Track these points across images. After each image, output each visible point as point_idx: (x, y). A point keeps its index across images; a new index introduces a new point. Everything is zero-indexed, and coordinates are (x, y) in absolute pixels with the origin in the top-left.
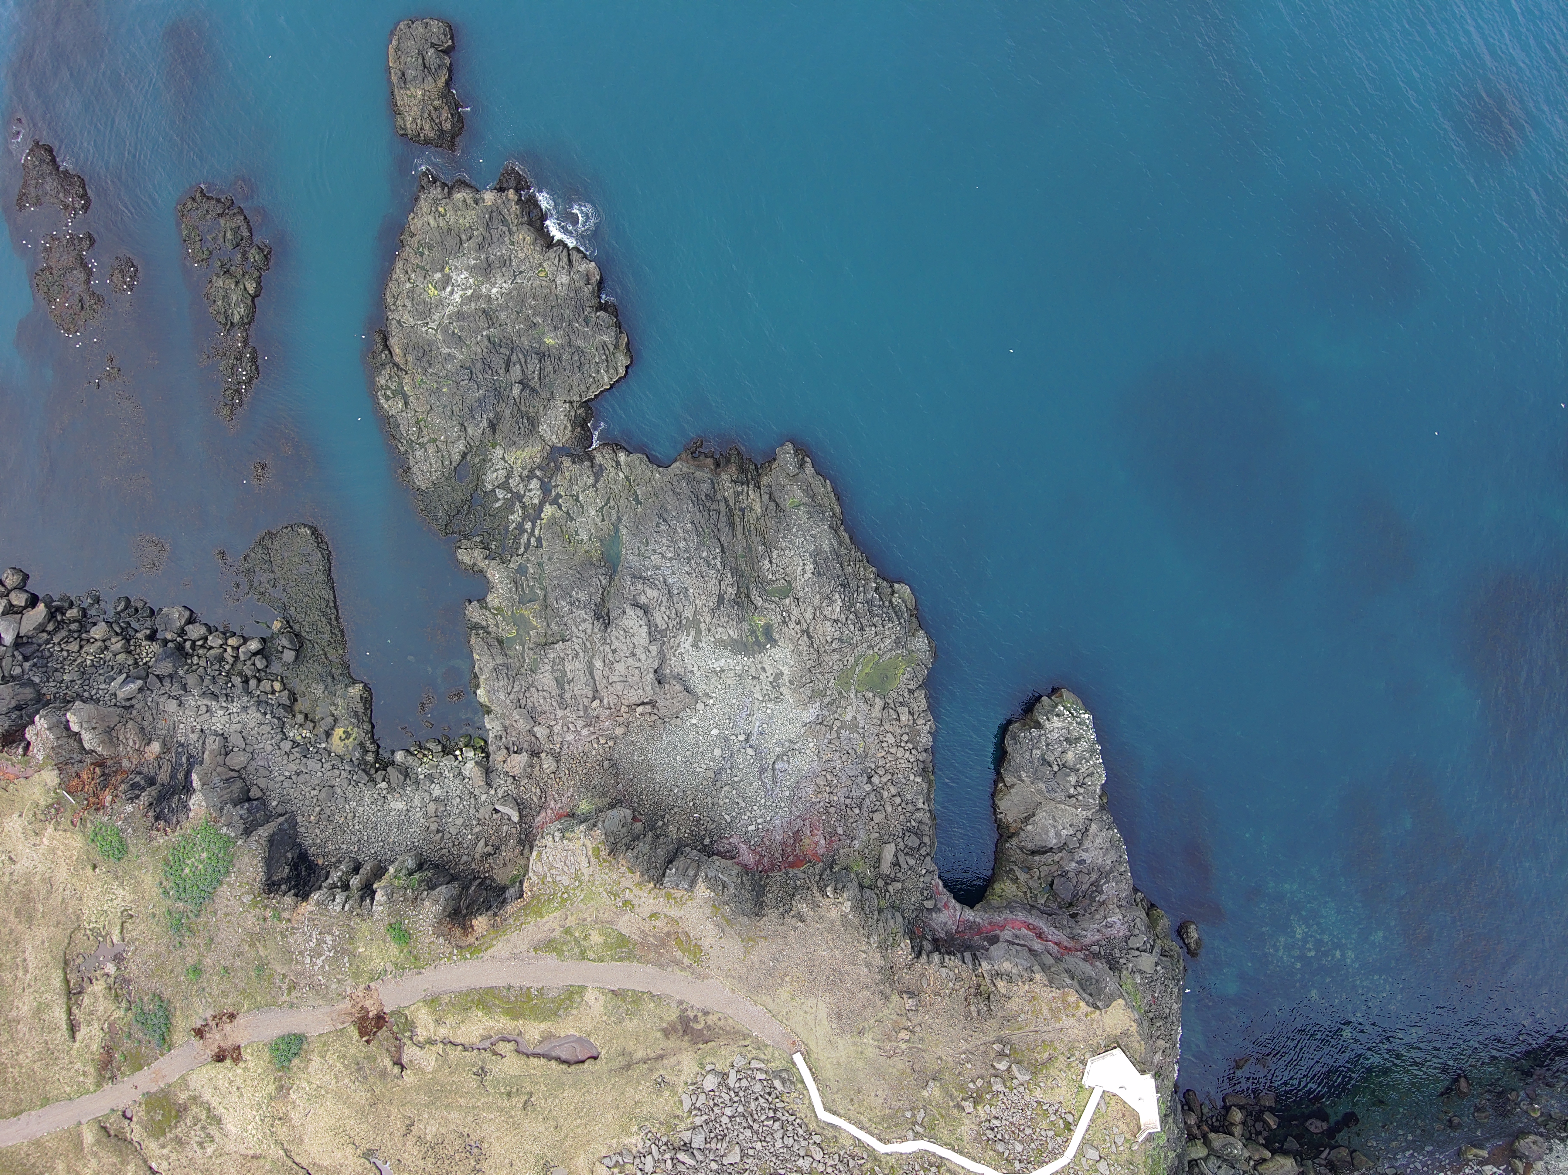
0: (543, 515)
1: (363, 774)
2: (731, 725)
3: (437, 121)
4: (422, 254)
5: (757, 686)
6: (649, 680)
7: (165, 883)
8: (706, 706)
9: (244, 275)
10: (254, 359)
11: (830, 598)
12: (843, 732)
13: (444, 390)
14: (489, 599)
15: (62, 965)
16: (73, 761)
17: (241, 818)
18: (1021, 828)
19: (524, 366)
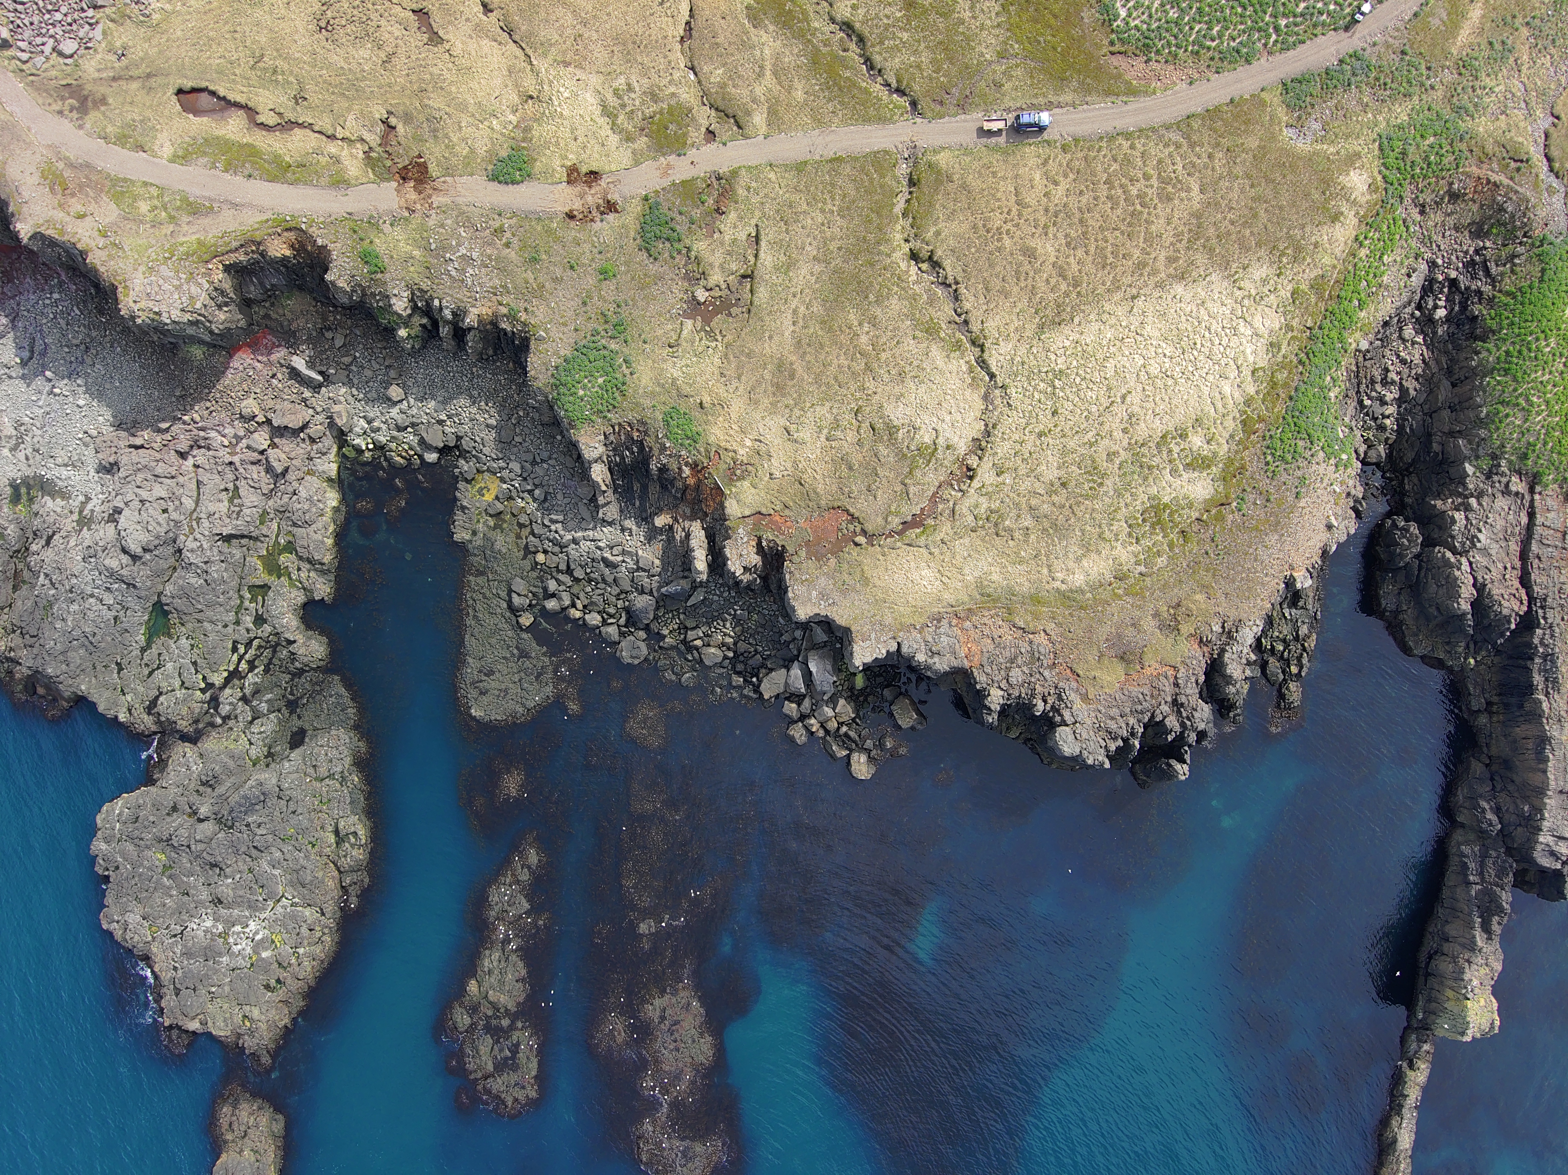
0: (225, 674)
4: (278, 981)
5: (36, 441)
14: (302, 598)
15: (753, 310)
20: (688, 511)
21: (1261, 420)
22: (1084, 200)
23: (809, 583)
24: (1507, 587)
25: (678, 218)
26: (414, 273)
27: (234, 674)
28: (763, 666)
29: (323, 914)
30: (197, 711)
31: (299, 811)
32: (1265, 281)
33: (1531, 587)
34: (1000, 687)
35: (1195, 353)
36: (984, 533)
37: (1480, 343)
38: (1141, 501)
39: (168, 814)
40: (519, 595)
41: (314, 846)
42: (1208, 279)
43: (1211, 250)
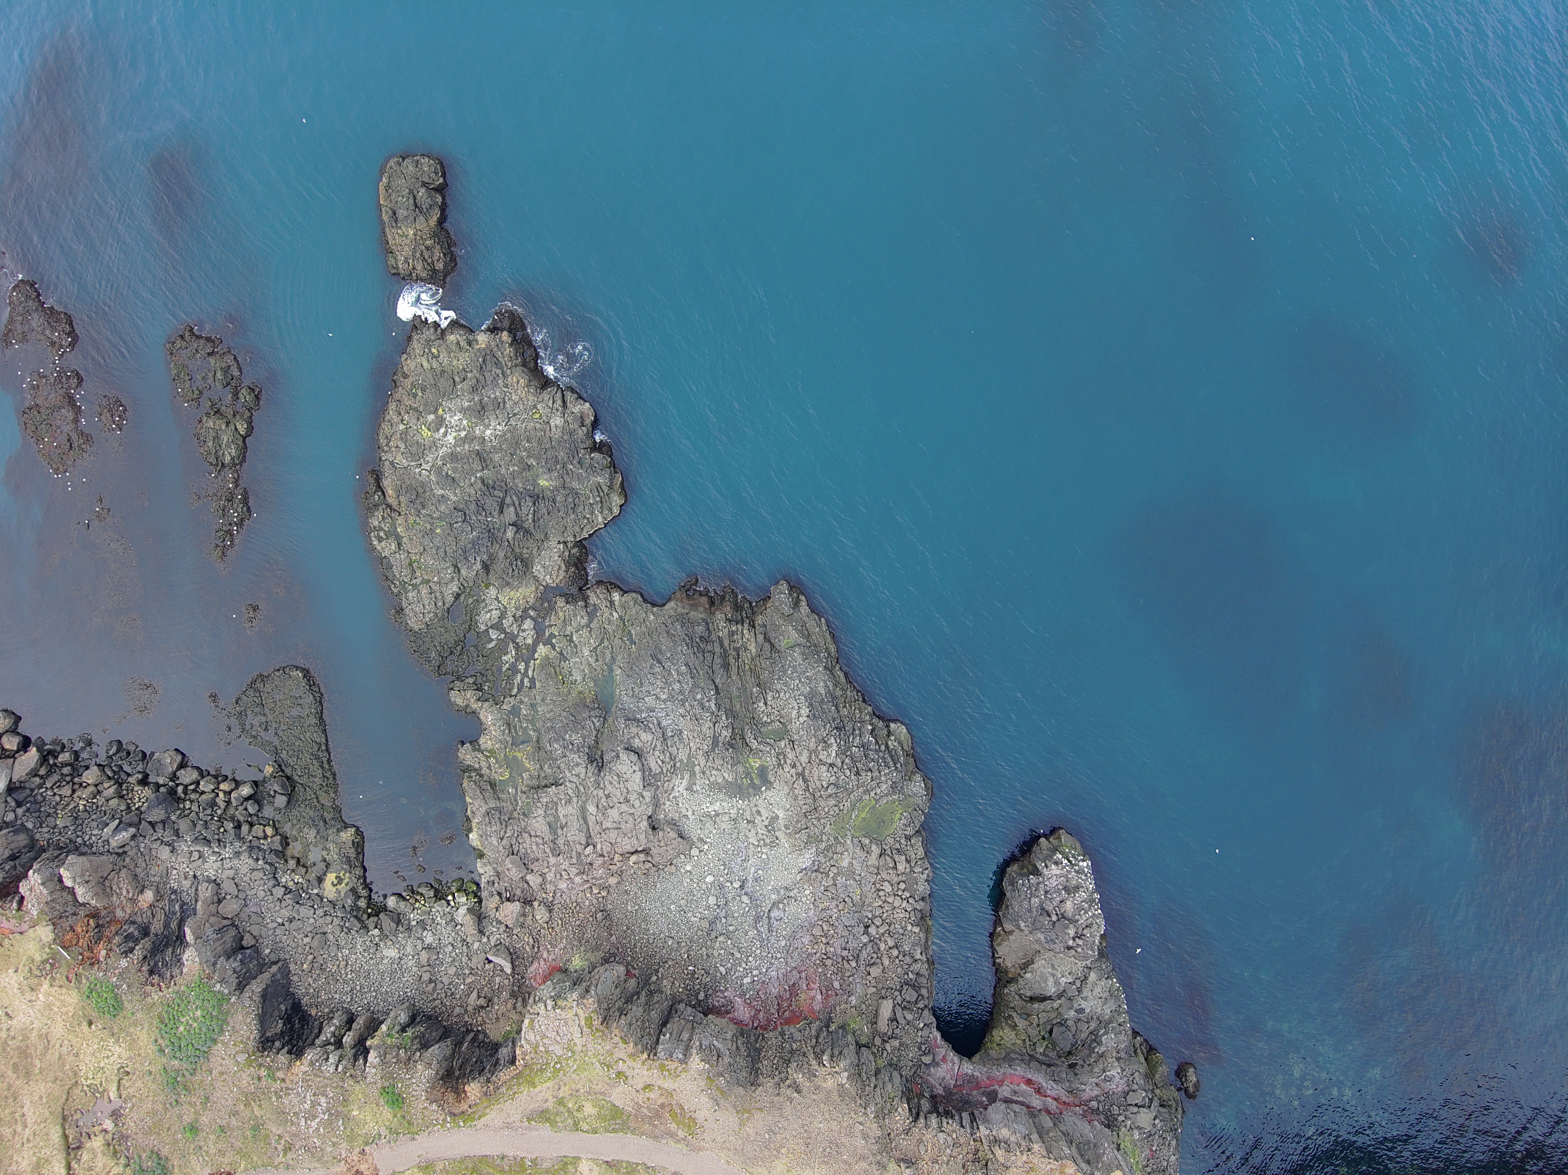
0: (536, 656)
1: (356, 922)
2: (726, 871)
3: (429, 261)
4: (415, 396)
5: (752, 830)
6: (643, 828)
7: (160, 1041)
8: (700, 851)
9: (234, 415)
10: (245, 501)
11: (825, 742)
12: (839, 878)
13: (438, 531)
14: (482, 741)
15: (60, 1120)
16: (67, 914)
17: (235, 972)
18: (1019, 974)
19: (518, 508)
26: (359, 1092)
30: (552, 617)
31: (434, 550)
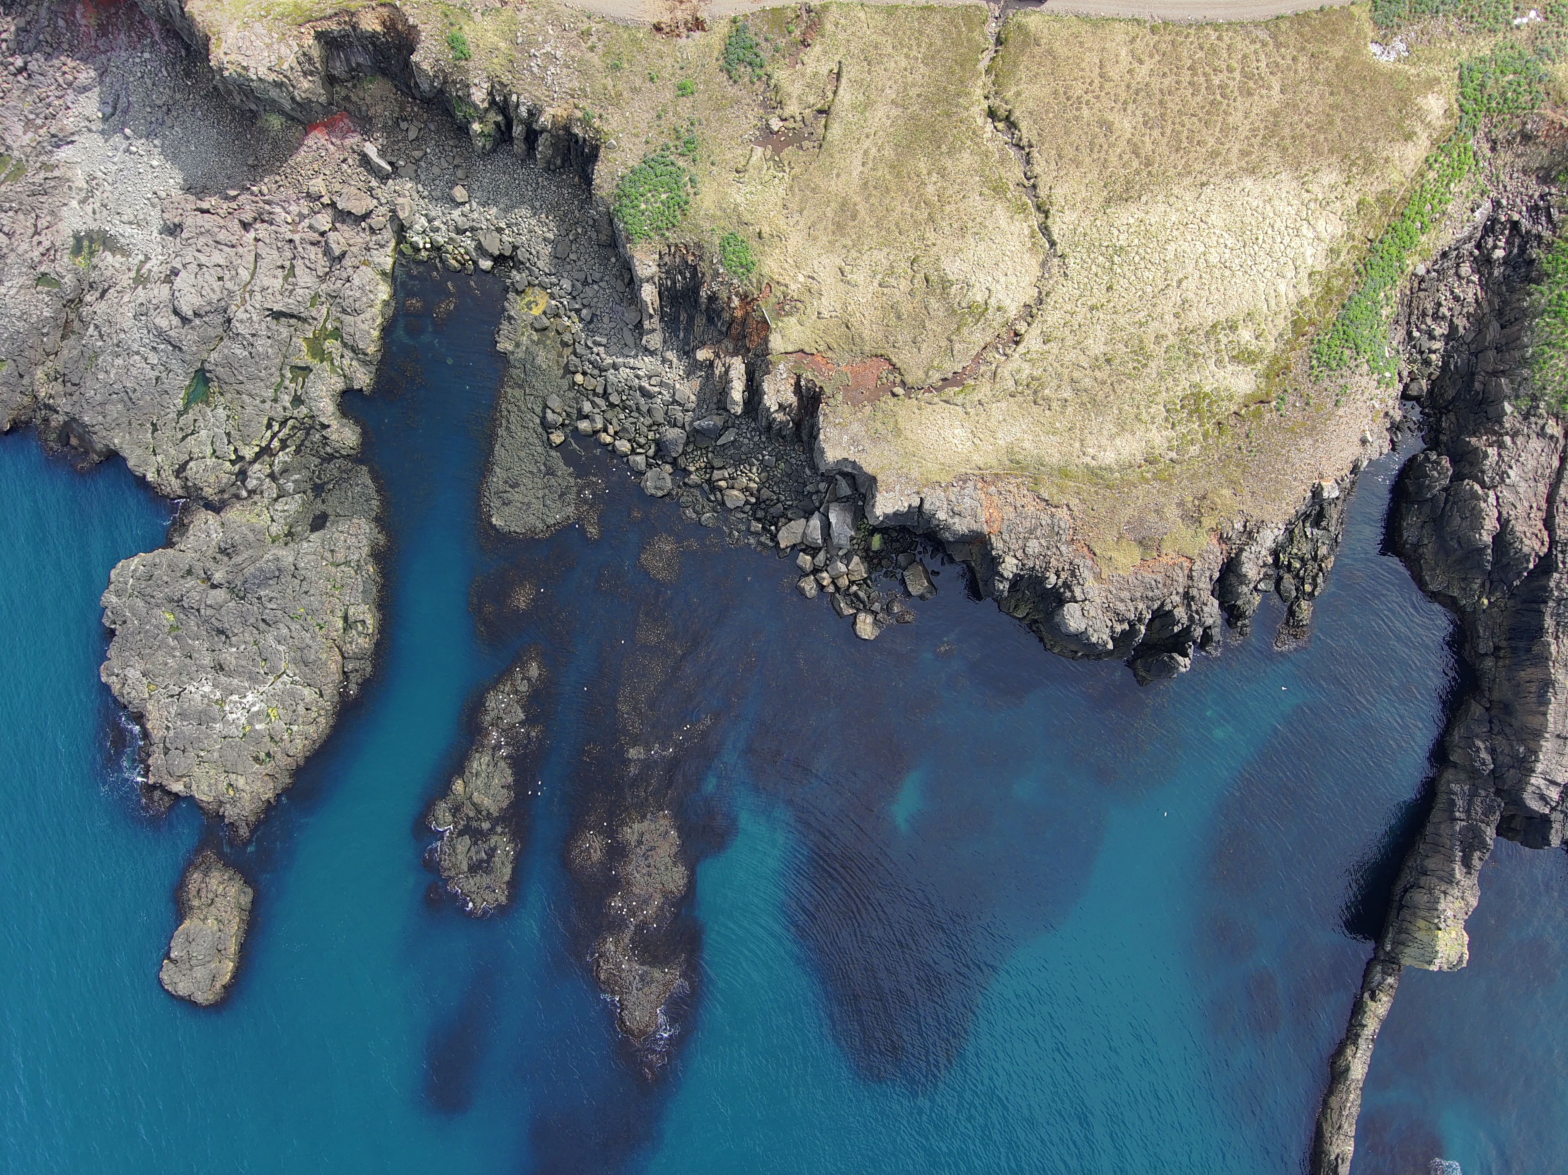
0: (257, 449)
1: (523, 257)
4: (268, 755)
5: (105, 196)
14: (341, 385)
15: (825, 146)
20: (731, 347)
21: (1312, 323)
22: (1166, 82)
23: (843, 427)
24: (1531, 526)
25: (763, 44)
26: (497, 65)
27: (265, 451)
28: (784, 515)
29: (321, 696)
30: (224, 481)
31: (312, 592)
32: (1333, 188)
33: (1554, 530)
34: (1015, 556)
35: (1256, 247)
36: (1022, 399)
37: (1534, 286)
38: (1182, 387)
39: (182, 577)
40: (553, 412)
41: (321, 628)
42: (1277, 177)
43: (1285, 149)
